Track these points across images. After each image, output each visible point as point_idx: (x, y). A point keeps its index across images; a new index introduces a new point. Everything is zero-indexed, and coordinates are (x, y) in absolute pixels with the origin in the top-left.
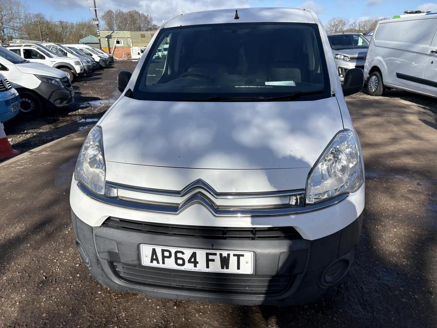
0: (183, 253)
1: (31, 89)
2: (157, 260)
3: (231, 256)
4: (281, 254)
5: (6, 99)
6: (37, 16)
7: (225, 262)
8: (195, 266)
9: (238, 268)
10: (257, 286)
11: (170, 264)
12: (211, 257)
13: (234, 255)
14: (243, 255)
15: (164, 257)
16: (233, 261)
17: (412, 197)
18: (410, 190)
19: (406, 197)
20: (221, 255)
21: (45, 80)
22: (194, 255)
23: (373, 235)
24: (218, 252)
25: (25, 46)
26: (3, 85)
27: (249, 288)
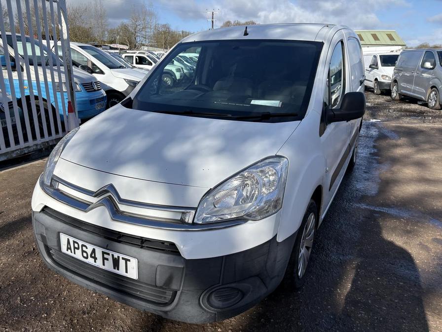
0: (87, 248)
1: (120, 91)
2: (70, 249)
3: (121, 259)
4: (158, 267)
5: (92, 99)
6: (164, 26)
7: (116, 263)
8: (95, 262)
9: (127, 272)
10: (148, 294)
11: (78, 255)
12: (106, 256)
13: (123, 259)
14: (129, 260)
15: (75, 248)
16: (122, 263)
17: (431, 248)
18: (437, 239)
19: (423, 245)
20: (113, 255)
21: (132, 85)
22: (94, 251)
23: (347, 279)
24: (111, 253)
25: (139, 53)
26: (92, 87)
27: (140, 293)
